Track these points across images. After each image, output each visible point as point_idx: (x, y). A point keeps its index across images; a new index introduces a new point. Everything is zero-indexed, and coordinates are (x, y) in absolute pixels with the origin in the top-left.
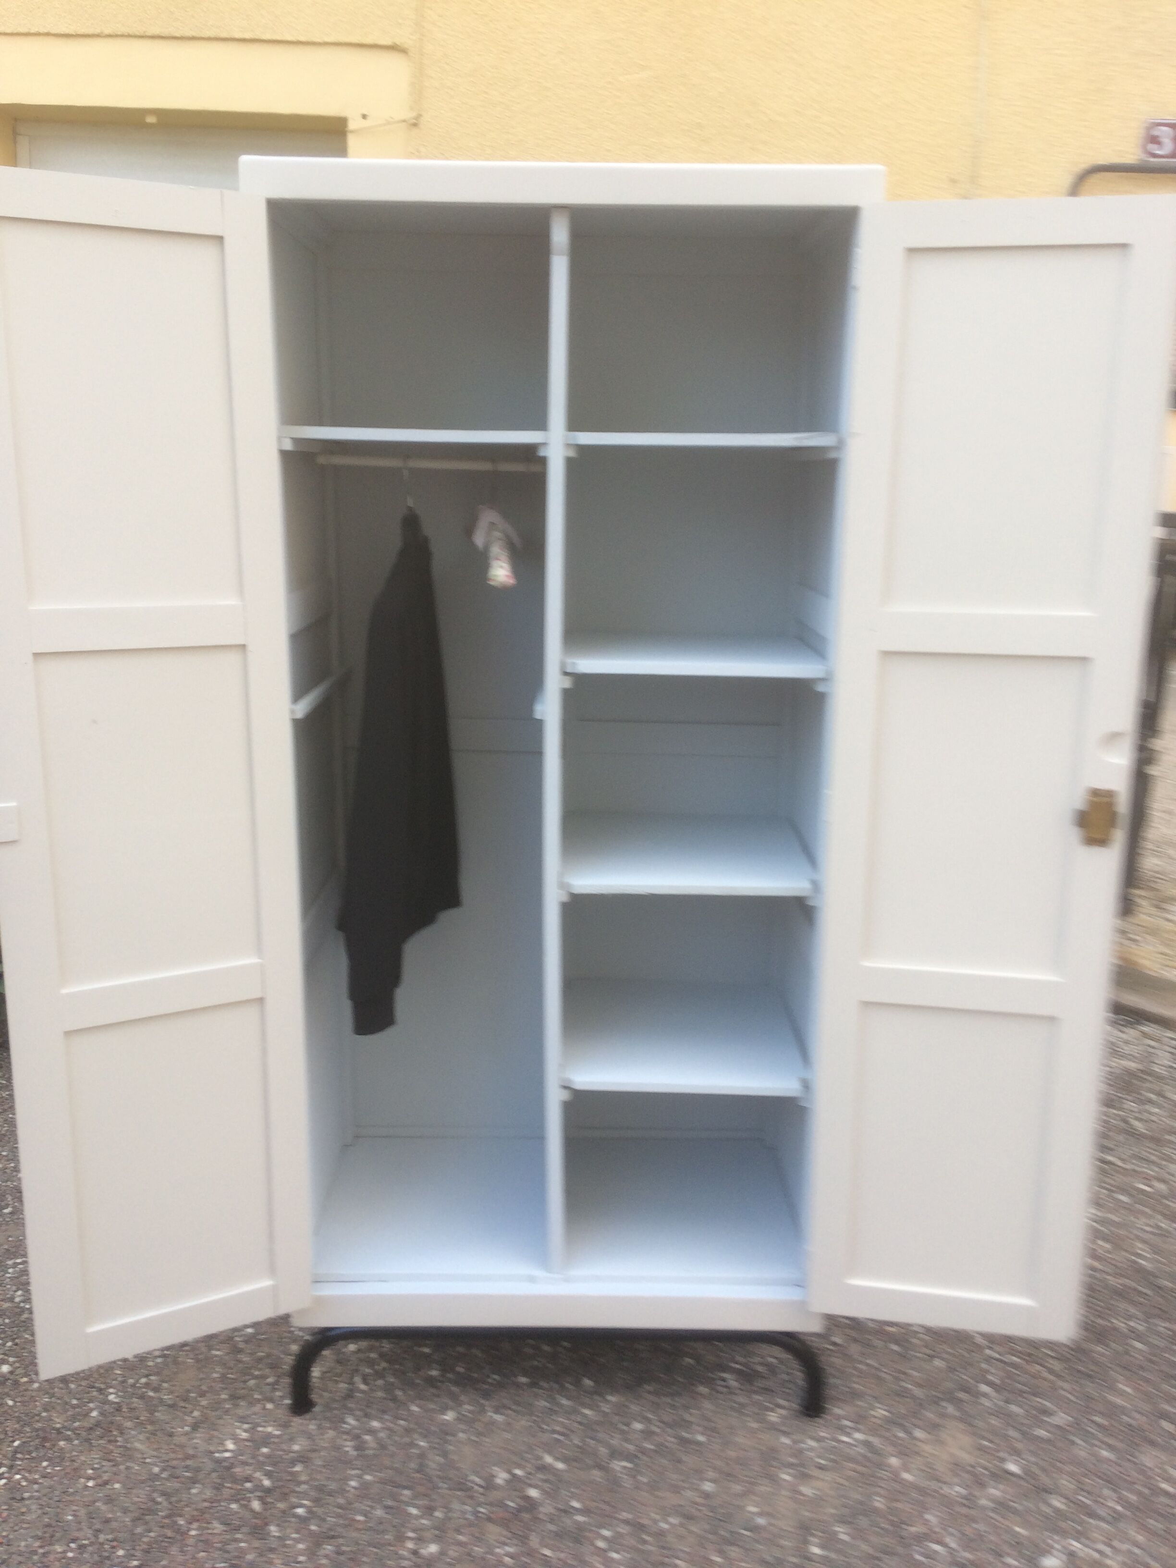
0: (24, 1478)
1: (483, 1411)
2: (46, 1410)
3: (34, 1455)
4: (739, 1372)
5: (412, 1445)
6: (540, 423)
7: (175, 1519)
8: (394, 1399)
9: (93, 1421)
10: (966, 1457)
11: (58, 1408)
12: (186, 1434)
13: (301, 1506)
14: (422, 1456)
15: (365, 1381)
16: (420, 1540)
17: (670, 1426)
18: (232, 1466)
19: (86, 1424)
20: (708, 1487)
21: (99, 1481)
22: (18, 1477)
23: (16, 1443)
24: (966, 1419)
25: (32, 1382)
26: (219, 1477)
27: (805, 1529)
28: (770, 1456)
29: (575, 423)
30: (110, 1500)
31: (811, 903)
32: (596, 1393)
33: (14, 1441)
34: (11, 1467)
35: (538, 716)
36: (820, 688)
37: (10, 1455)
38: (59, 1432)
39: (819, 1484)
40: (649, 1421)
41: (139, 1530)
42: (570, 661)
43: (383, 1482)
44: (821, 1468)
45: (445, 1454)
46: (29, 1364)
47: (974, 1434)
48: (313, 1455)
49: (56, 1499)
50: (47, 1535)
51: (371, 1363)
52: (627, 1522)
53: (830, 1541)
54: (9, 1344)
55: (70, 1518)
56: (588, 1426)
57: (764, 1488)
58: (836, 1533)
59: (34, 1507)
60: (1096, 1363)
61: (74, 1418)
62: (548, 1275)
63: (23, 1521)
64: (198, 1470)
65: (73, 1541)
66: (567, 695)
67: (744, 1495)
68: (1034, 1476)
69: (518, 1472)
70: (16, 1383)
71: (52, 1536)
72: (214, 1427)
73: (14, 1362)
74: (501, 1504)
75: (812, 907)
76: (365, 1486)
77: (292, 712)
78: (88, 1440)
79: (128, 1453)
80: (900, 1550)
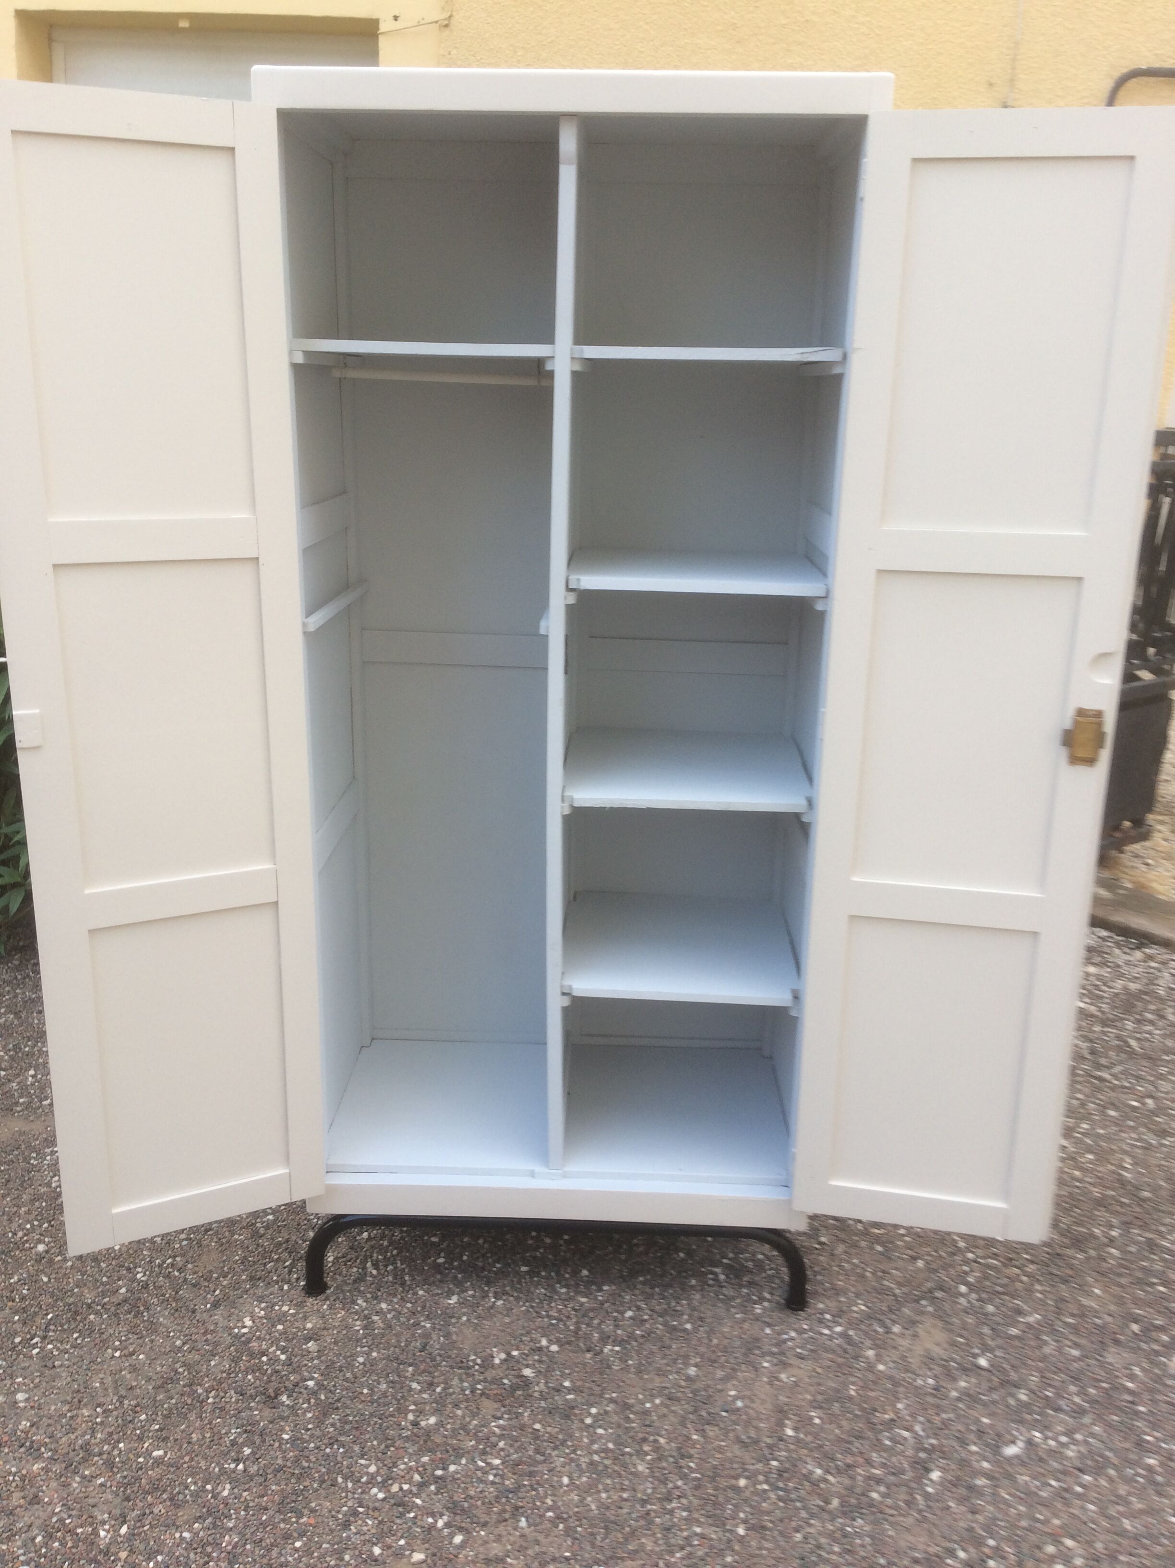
0: (55, 1347)
1: (485, 1296)
2: (77, 1287)
3: (66, 1327)
4: (728, 1267)
5: (417, 1324)
6: (548, 337)
7: (194, 1388)
8: (403, 1284)
9: (121, 1297)
10: (937, 1351)
11: (90, 1285)
12: (209, 1310)
13: (312, 1379)
14: (427, 1336)
15: (376, 1266)
16: (420, 1412)
17: (661, 1315)
18: (249, 1341)
19: (115, 1300)
20: (692, 1371)
21: (126, 1352)
22: (50, 1346)
23: (50, 1316)
24: (941, 1316)
25: (65, 1260)
26: (237, 1351)
27: (781, 1412)
28: (752, 1346)
29: (582, 337)
30: (134, 1369)
31: (805, 819)
32: (593, 1283)
33: (47, 1314)
34: (44, 1338)
35: (542, 631)
36: (819, 607)
37: (44, 1327)
38: (89, 1306)
39: (795, 1371)
40: (639, 1308)
41: (160, 1397)
42: (573, 577)
43: (388, 1358)
44: (801, 1357)
45: (447, 1335)
46: (62, 1246)
47: (951, 1331)
48: (325, 1333)
49: (85, 1367)
50: (76, 1400)
51: (382, 1250)
52: (612, 1401)
53: (803, 1423)
54: (46, 1225)
55: (98, 1385)
56: (583, 1313)
57: (744, 1374)
58: (811, 1418)
59: (64, 1375)
60: (1071, 1267)
61: (103, 1294)
62: (546, 1170)
63: (53, 1387)
64: (216, 1344)
65: (99, 1405)
66: (570, 610)
67: (726, 1379)
68: (1003, 1371)
69: (515, 1353)
70: (51, 1262)
71: (80, 1402)
72: (233, 1305)
73: (49, 1242)
74: (497, 1381)
75: (809, 824)
76: (373, 1363)
77: (304, 625)
78: (116, 1315)
79: (153, 1327)
80: (870, 1434)
